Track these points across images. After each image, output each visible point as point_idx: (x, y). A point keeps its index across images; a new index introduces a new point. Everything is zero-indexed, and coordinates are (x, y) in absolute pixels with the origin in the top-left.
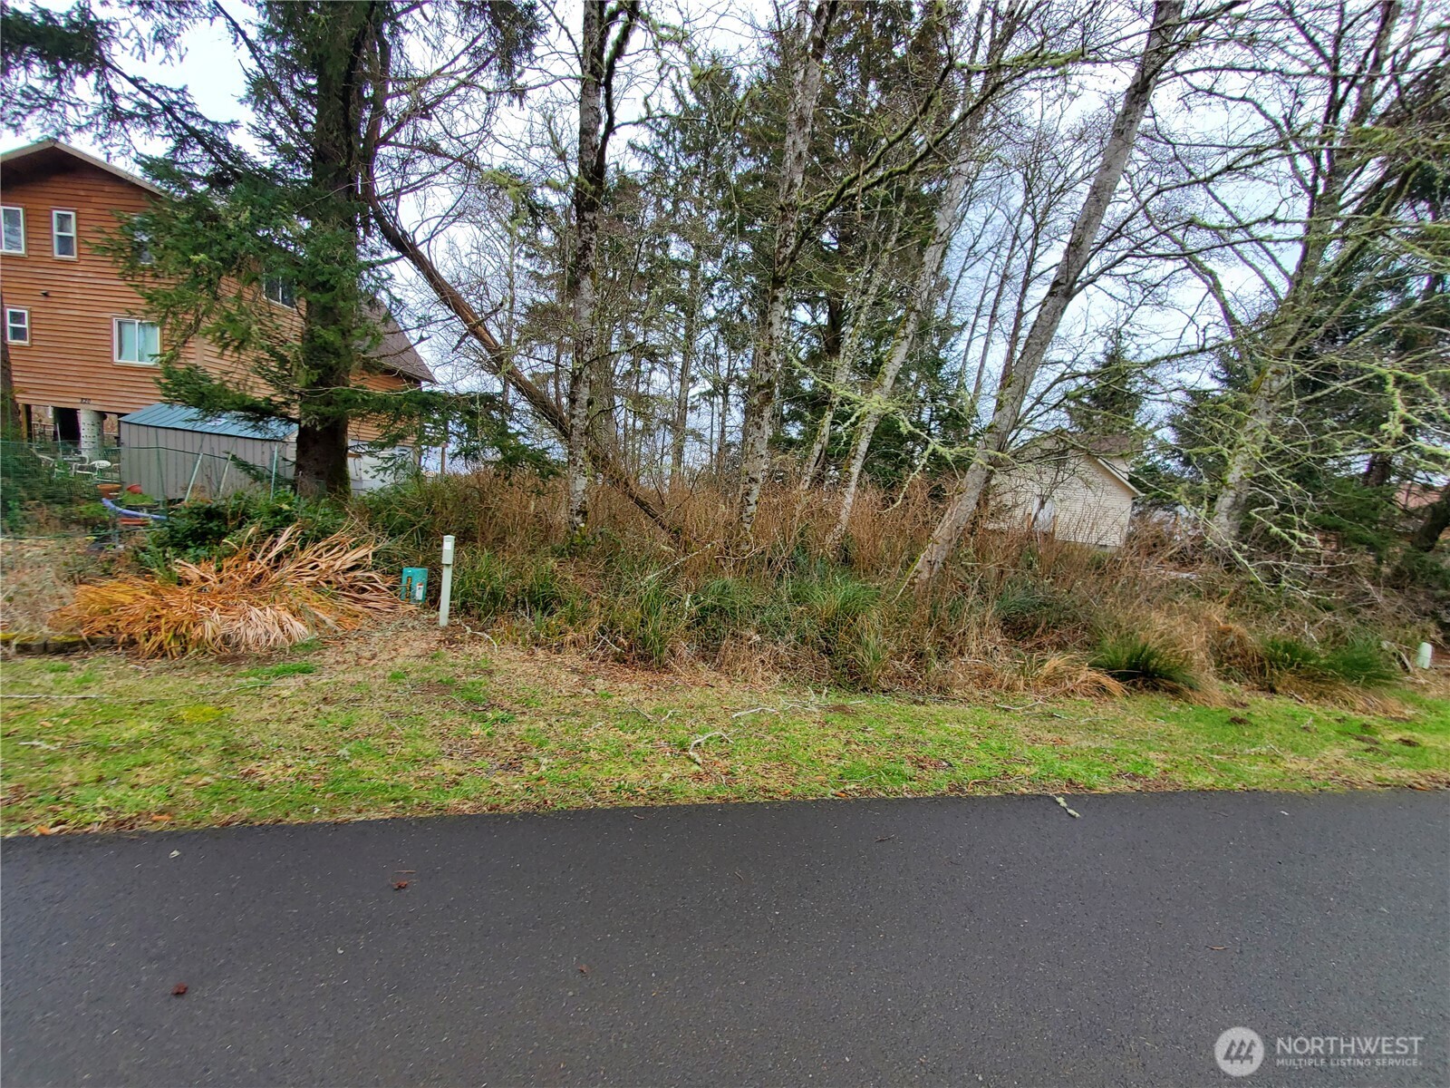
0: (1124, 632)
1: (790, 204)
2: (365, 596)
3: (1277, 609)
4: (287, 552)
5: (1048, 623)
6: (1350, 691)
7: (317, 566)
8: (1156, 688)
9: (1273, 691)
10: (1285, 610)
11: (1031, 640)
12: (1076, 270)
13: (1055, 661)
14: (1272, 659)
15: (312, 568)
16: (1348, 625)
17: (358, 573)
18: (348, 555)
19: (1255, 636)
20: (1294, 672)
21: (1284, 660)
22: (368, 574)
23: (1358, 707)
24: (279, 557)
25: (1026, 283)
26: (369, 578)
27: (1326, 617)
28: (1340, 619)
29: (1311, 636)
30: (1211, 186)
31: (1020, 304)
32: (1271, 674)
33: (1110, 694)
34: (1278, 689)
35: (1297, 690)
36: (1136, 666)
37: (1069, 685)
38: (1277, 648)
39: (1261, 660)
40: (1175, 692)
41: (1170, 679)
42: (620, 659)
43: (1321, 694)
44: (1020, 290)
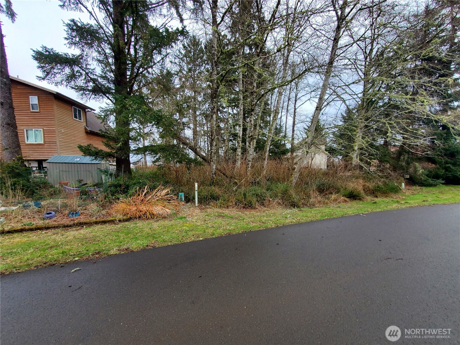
0: (344, 188)
1: (254, 91)
2: (171, 201)
3: (372, 179)
4: (147, 193)
5: (327, 188)
6: (392, 195)
7: (157, 195)
8: (356, 199)
9: (377, 197)
10: (374, 179)
11: (323, 193)
12: (322, 104)
13: (333, 196)
14: (375, 190)
15: (156, 196)
16: (387, 181)
17: (168, 196)
18: (163, 192)
19: (371, 185)
20: (380, 192)
21: (378, 190)
22: (171, 196)
23: (394, 198)
24: (145, 195)
25: (296, 101)
26: (171, 197)
27: (382, 180)
28: (385, 180)
29: (380, 184)
30: (350, 86)
31: (295, 106)
32: (376, 193)
33: (348, 202)
34: (378, 196)
35: (382, 196)
36: (350, 195)
37: (339, 201)
38: (376, 187)
39: (373, 191)
40: (360, 199)
41: (358, 197)
42: (244, 208)
43: (386, 196)
44: (294, 103)
